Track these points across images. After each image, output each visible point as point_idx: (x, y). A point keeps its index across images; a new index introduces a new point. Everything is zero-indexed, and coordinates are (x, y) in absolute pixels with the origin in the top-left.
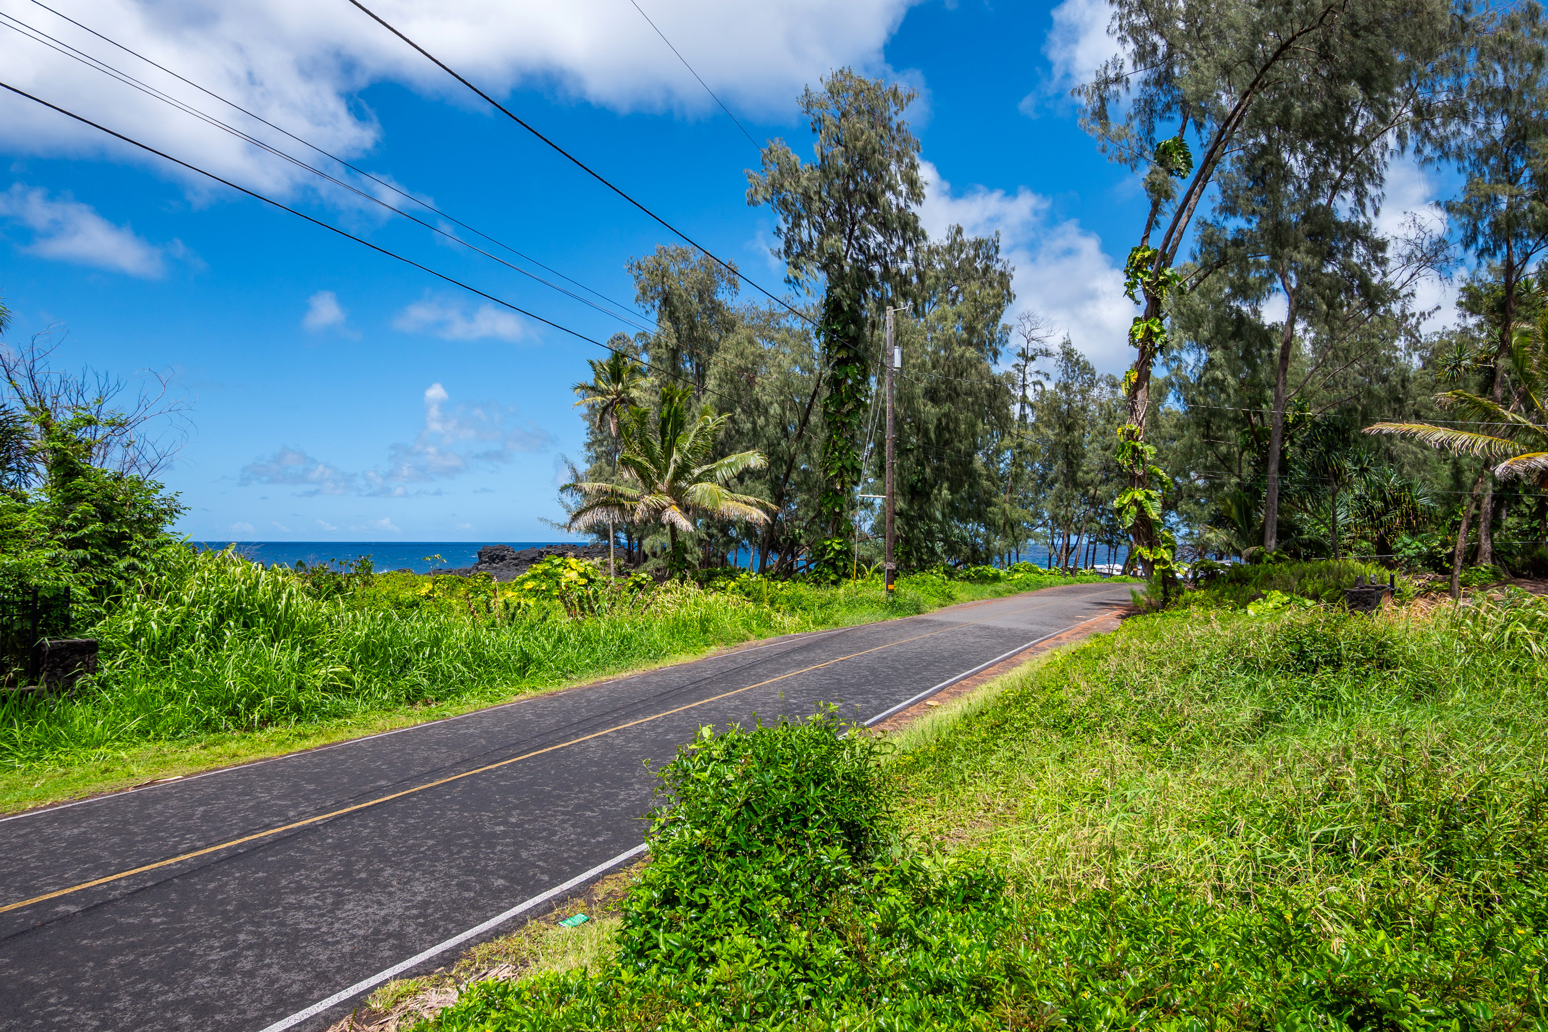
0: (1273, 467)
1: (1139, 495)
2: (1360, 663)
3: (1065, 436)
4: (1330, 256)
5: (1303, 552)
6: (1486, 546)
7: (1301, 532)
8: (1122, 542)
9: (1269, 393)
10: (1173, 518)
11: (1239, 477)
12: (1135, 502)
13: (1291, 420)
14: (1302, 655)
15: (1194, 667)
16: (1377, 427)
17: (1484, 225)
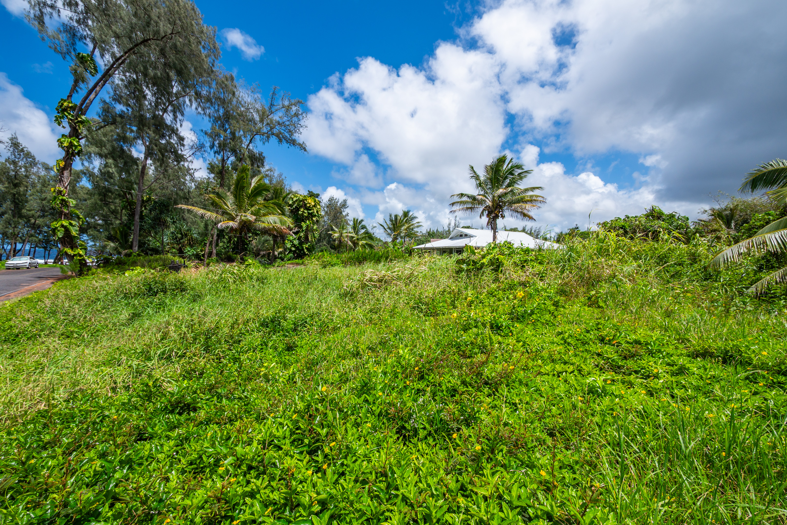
0: (137, 217)
1: (65, 223)
2: (173, 290)
3: (12, 189)
4: (163, 136)
5: (150, 252)
6: (215, 251)
7: (149, 245)
8: (54, 248)
9: (135, 186)
10: (85, 237)
11: (121, 220)
12: (62, 226)
13: (145, 198)
14: (150, 289)
15: (98, 299)
16: (180, 206)
17: (216, 143)
